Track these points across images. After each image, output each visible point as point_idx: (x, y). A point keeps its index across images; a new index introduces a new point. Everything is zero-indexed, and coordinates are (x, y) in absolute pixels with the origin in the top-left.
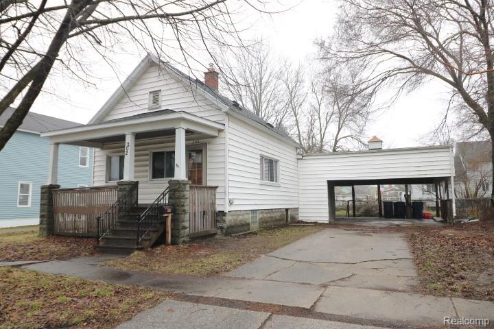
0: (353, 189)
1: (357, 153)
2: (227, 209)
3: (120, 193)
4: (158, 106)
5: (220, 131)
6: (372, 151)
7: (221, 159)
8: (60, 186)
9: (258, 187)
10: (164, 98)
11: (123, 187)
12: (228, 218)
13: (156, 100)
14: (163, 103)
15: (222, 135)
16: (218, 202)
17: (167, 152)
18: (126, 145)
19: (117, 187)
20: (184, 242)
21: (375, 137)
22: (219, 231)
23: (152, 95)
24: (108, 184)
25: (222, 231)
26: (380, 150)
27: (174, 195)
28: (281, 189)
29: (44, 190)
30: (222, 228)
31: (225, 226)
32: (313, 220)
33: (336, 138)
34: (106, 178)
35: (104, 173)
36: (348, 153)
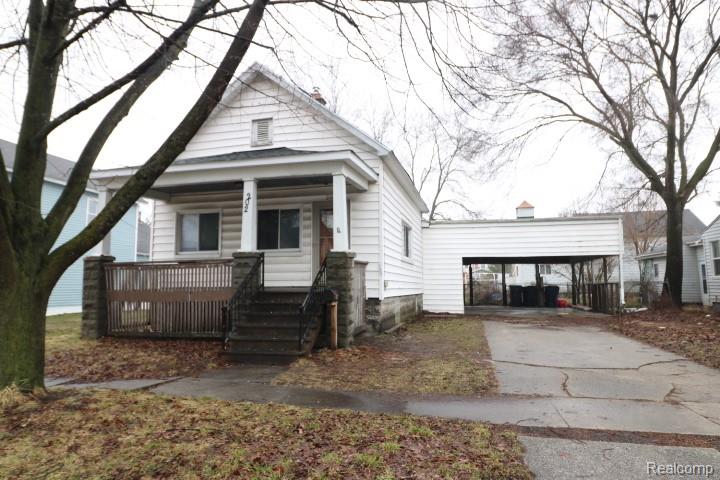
0: (471, 269)
1: (459, 223)
2: (382, 295)
3: (238, 270)
4: (266, 142)
5: (372, 182)
6: (522, 220)
7: (374, 224)
8: (114, 258)
9: (399, 264)
10: (276, 131)
11: (243, 261)
12: (382, 308)
13: (263, 134)
14: (275, 139)
15: (374, 188)
16: (368, 285)
17: (283, 212)
18: (245, 197)
19: (230, 261)
20: (351, 343)
21: (525, 202)
22: (370, 327)
23: (256, 125)
24: (178, 257)
25: (374, 326)
26: (531, 219)
27: (336, 273)
28: (414, 268)
29: (91, 265)
30: (373, 323)
31: (379, 318)
32: (443, 309)
33: (435, 201)
34: (176, 248)
35: (173, 240)
36: (449, 222)
